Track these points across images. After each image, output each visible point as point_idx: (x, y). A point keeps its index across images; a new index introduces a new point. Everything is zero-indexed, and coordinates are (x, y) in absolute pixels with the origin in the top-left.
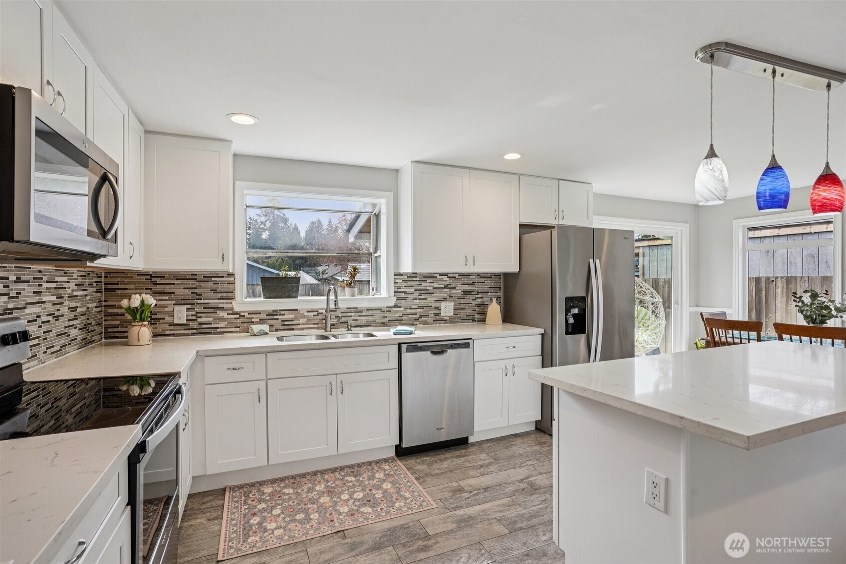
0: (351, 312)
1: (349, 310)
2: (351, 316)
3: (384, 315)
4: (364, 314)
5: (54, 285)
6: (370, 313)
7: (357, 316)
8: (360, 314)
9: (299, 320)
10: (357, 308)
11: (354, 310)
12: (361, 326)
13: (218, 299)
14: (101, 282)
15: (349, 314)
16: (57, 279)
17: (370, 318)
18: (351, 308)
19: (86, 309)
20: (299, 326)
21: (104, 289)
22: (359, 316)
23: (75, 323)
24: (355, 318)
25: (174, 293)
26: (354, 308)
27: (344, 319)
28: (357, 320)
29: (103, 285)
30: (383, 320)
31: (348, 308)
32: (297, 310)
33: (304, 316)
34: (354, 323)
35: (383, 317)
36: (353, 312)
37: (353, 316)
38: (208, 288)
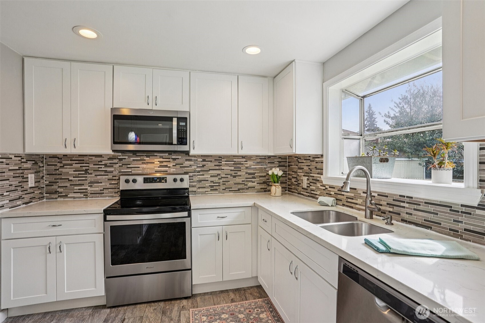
0: (404, 202)
1: (402, 199)
2: (404, 207)
3: (456, 217)
4: (421, 207)
5: (233, 163)
6: (431, 208)
7: (412, 209)
8: (416, 207)
9: (357, 200)
10: (412, 198)
11: (408, 200)
12: (417, 224)
13: (318, 174)
14: (287, 161)
15: (402, 204)
16: (234, 160)
17: (431, 217)
18: (404, 196)
19: (266, 175)
20: (357, 206)
21: (288, 165)
22: (415, 209)
23: (253, 180)
24: (408, 211)
25: (303, 168)
26: (407, 197)
27: (396, 209)
28: (411, 214)
29: (287, 163)
30: (455, 227)
31: (400, 196)
32: (355, 189)
33: (361, 196)
34: (406, 217)
35: (454, 221)
36: (407, 203)
37: (407, 208)
38: (313, 166)
